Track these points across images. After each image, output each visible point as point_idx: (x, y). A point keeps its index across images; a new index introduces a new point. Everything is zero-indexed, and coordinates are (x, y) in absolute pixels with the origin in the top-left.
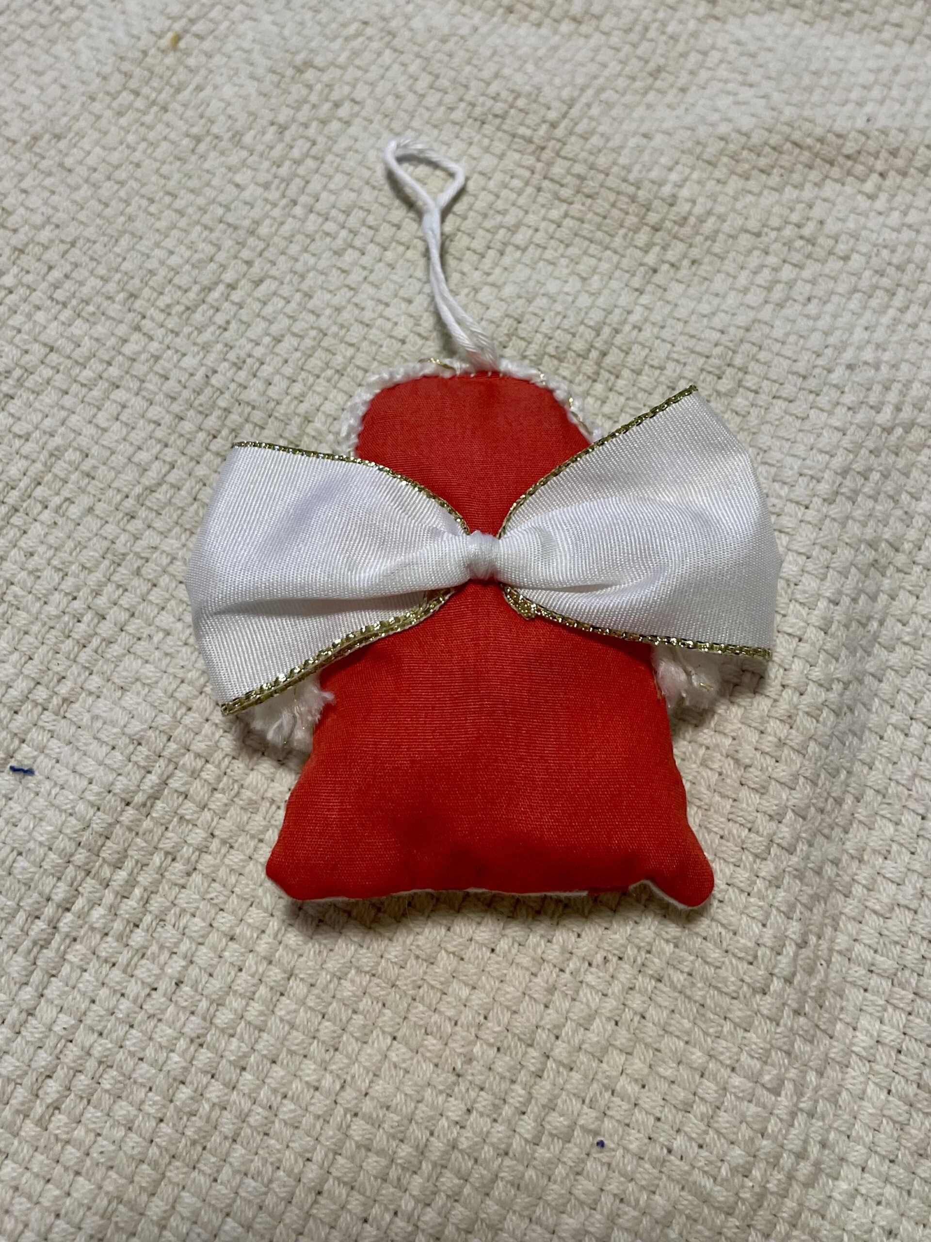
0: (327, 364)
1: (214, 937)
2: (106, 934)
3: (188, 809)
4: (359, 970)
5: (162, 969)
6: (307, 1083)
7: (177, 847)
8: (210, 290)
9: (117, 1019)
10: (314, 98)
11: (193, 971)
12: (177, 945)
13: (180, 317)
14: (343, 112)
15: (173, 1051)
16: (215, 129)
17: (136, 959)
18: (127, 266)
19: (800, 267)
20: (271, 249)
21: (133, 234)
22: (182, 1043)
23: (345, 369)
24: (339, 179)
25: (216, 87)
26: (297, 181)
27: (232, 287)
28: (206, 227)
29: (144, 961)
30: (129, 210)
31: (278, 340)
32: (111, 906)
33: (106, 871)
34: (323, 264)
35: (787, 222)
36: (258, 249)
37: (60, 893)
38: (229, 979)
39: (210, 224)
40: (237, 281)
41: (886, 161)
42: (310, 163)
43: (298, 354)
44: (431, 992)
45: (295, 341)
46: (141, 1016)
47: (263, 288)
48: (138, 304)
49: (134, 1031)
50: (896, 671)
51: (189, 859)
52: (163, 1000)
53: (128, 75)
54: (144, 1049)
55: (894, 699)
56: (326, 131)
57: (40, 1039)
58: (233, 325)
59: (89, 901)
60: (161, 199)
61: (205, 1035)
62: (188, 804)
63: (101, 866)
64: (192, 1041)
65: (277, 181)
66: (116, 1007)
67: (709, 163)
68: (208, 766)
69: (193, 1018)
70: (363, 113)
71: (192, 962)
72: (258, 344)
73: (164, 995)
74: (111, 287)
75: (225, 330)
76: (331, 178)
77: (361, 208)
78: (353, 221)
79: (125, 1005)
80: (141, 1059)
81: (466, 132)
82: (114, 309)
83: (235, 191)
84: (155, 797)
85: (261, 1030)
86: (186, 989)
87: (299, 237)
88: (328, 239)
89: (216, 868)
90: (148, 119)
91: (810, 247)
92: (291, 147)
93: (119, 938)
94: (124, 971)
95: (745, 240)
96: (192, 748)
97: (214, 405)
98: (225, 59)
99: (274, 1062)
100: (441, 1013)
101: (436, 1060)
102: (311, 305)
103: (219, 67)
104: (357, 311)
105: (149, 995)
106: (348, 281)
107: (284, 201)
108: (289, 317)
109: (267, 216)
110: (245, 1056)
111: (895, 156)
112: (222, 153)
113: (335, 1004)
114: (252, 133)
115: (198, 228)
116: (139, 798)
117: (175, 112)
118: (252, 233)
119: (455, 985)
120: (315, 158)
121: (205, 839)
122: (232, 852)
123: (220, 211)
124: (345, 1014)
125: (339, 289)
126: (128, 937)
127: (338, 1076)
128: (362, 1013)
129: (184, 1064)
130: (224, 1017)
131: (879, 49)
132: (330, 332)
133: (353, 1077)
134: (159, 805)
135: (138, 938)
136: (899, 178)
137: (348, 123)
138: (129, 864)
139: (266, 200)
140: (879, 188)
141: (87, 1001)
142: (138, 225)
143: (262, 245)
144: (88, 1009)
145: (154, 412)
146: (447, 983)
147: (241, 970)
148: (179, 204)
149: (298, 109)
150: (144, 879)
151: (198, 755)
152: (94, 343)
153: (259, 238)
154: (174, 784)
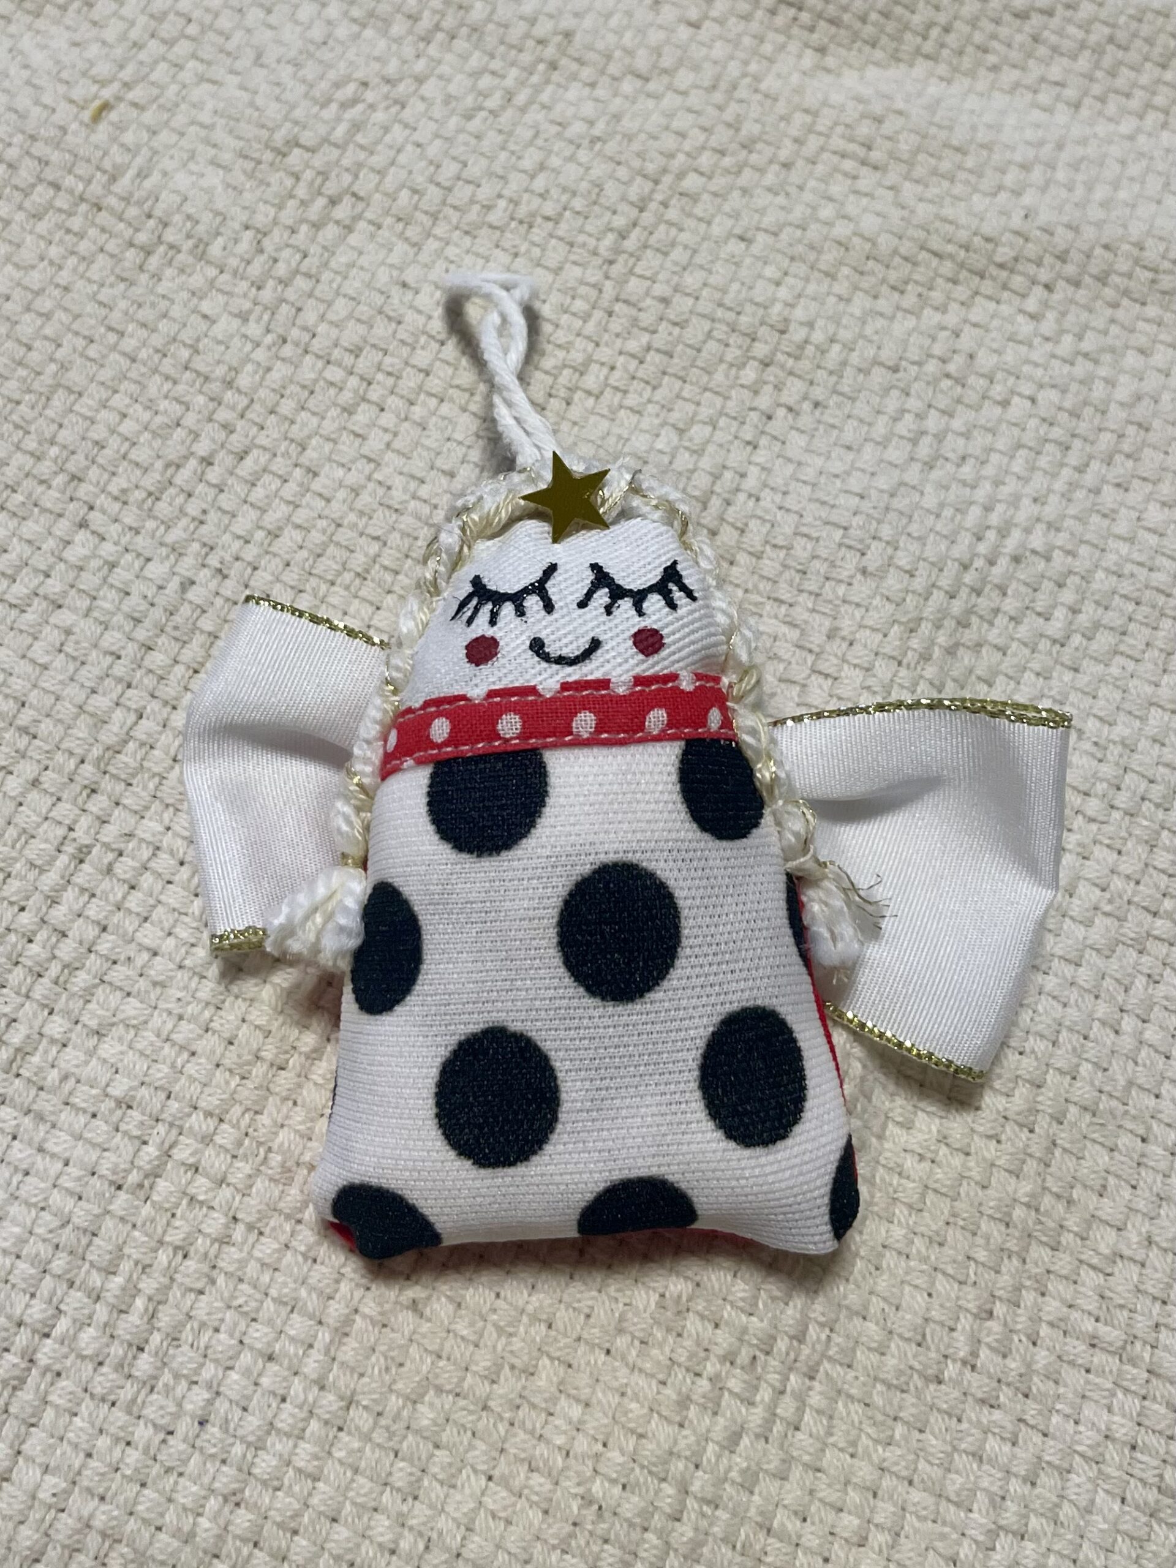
0: (344, 564)
1: (246, 1358)
2: (101, 1364)
3: (201, 1186)
4: (439, 1390)
5: (180, 1405)
6: (380, 1545)
7: (190, 1240)
8: (178, 467)
9: (124, 1476)
10: (301, 192)
11: (222, 1406)
12: (197, 1372)
13: (140, 508)
14: (342, 212)
15: (199, 1515)
16: (170, 236)
17: (143, 1393)
18: (64, 436)
19: (949, 414)
20: (256, 406)
21: (70, 391)
22: (213, 1504)
23: (367, 571)
24: (341, 307)
25: (165, 174)
26: (284, 308)
27: (208, 462)
28: (167, 378)
29: (154, 1396)
30: (59, 354)
31: (274, 535)
32: (106, 1325)
33: (96, 1279)
34: (328, 426)
35: (929, 356)
36: (240, 407)
37: (37, 1311)
38: (270, 1414)
39: (172, 372)
40: (213, 453)
41: (1052, 267)
42: (301, 282)
43: (304, 553)
44: (533, 1414)
45: (298, 536)
46: (156, 1469)
47: (249, 461)
48: (84, 491)
49: (146, 1492)
50: (1098, 951)
51: (206, 1255)
52: (182, 1447)
53: (44, 162)
54: (162, 1515)
55: (1098, 986)
56: (320, 237)
57: (21, 1512)
58: (213, 516)
59: (75, 1321)
60: (102, 337)
61: (242, 1491)
62: (201, 1181)
63: (88, 1272)
64: (226, 1500)
65: (258, 309)
66: (122, 1459)
67: (827, 274)
68: (224, 1126)
69: (225, 1469)
70: (368, 215)
71: (218, 1393)
72: (247, 542)
73: (184, 1441)
74: (45, 468)
75: (202, 522)
76: (330, 304)
77: (374, 346)
78: (363, 365)
79: (133, 1456)
80: (159, 1529)
81: (509, 239)
82: (50, 498)
83: (203, 326)
84: (155, 1174)
85: (316, 1479)
86: (213, 1430)
87: (293, 388)
88: (332, 391)
89: (242, 1263)
90: (76, 223)
91: (959, 389)
92: (275, 261)
93: (119, 1367)
94: (129, 1413)
95: (878, 376)
96: (202, 1104)
97: (195, 629)
98: (174, 138)
99: (334, 1520)
100: (548, 1442)
101: (544, 1505)
102: (317, 485)
103: (168, 147)
104: (381, 491)
105: (164, 1441)
106: (365, 450)
107: (269, 339)
108: (289, 503)
109: (247, 359)
110: (297, 1515)
111: (1064, 261)
112: (182, 271)
113: (410, 1438)
114: (220, 241)
115: (157, 378)
116: (134, 1178)
117: (112, 211)
118: (229, 384)
119: (563, 1402)
120: (308, 276)
121: (227, 1226)
122: (263, 1239)
123: (185, 353)
124: (425, 1448)
125: (353, 462)
126: (131, 1365)
127: (421, 1534)
128: (447, 1448)
129: (216, 1531)
130: (265, 1464)
131: (1037, 115)
132: (346, 522)
133: (440, 1534)
134: (162, 1185)
135: (144, 1364)
136: (1070, 290)
137: (349, 229)
138: (126, 1266)
139: (245, 336)
140: (1045, 304)
141: (82, 1455)
142: (75, 377)
143: (244, 401)
144: (83, 1466)
145: (112, 639)
146: (554, 1400)
147: (284, 1400)
148: (129, 344)
149: (280, 207)
150: (149, 1285)
151: (209, 1114)
152: (26, 547)
153: (239, 391)
154: (181, 1154)
